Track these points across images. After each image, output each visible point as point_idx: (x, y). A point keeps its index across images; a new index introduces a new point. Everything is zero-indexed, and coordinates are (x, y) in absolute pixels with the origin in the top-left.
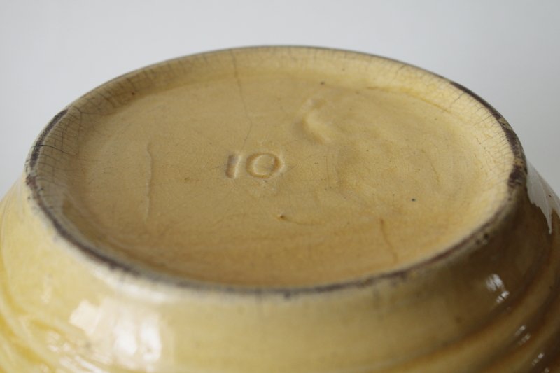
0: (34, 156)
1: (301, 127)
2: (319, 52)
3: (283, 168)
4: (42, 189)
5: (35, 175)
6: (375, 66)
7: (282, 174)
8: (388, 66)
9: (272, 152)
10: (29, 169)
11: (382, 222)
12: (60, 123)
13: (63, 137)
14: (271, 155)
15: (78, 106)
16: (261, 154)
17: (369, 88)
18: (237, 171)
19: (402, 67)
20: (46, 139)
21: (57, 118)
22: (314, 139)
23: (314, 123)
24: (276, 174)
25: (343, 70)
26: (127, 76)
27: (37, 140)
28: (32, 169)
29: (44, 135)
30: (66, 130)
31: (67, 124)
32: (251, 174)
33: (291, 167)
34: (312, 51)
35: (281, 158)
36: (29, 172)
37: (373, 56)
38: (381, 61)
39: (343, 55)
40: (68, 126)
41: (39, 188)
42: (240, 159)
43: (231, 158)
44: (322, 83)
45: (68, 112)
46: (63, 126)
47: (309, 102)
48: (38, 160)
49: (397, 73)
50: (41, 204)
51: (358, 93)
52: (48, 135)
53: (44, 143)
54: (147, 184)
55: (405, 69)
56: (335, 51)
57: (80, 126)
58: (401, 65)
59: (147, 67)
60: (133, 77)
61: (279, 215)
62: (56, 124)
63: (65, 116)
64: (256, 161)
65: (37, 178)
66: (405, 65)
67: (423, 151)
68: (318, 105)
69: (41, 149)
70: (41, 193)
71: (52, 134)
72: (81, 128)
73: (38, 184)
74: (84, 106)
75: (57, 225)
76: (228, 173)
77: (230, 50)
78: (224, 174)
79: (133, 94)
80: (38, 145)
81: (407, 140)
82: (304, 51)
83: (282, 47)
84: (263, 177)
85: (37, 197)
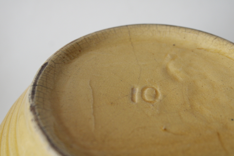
0: (33, 92)
1: (166, 70)
2: (172, 28)
3: (160, 97)
4: (39, 114)
5: (34, 105)
6: (201, 36)
7: (161, 101)
8: (208, 37)
9: (153, 86)
10: (31, 100)
11: (218, 134)
12: (45, 70)
13: (47, 79)
14: (153, 88)
15: (53, 60)
16: (148, 88)
17: (198, 49)
18: (137, 98)
19: (216, 38)
20: (38, 81)
21: (43, 67)
22: (173, 79)
23: (172, 68)
24: (157, 101)
25: (184, 38)
26: (77, 41)
27: (34, 81)
28: (33, 101)
29: (37, 78)
30: (48, 75)
31: (48, 71)
32: (144, 100)
33: (164, 96)
34: (168, 27)
35: (158, 90)
36: (31, 103)
37: (200, 31)
38: (204, 34)
39: (184, 30)
40: (49, 72)
41: (37, 113)
42: (137, 90)
43: (133, 90)
44: (174, 45)
45: (48, 64)
46: (46, 72)
47: (169, 56)
48: (35, 95)
49: (213, 41)
50: (39, 125)
51: (193, 51)
52: (39, 78)
53: (37, 84)
54: (92, 107)
55: (217, 39)
56: (180, 27)
57: (55, 71)
58: (215, 37)
59: (86, 36)
60: (80, 42)
61: (163, 128)
62: (43, 72)
63: (47, 66)
64: (146, 92)
65: (36, 107)
66: (217, 37)
67: (231, 88)
68: (173, 58)
69: (36, 87)
70: (39, 117)
71: (42, 78)
72: (55, 72)
73: (37, 111)
74: (56, 59)
75: (49, 140)
76: (133, 100)
77: (127, 26)
78: (131, 100)
79: (80, 51)
80: (35, 85)
81: (222, 81)
82: (164, 27)
83: (153, 25)
84: (150, 102)
85: (36, 120)
